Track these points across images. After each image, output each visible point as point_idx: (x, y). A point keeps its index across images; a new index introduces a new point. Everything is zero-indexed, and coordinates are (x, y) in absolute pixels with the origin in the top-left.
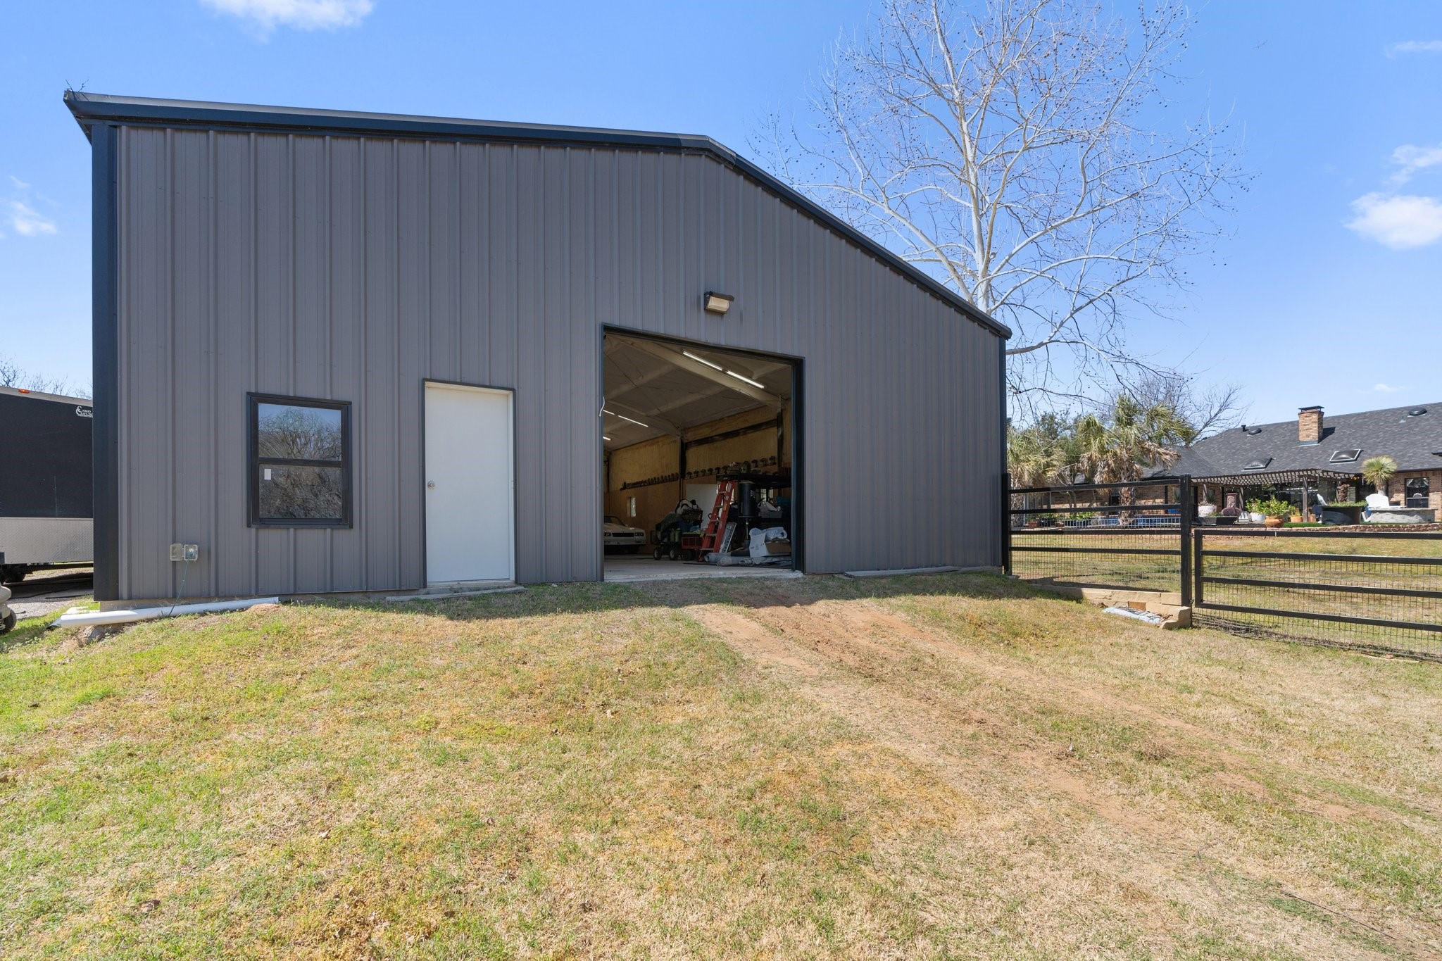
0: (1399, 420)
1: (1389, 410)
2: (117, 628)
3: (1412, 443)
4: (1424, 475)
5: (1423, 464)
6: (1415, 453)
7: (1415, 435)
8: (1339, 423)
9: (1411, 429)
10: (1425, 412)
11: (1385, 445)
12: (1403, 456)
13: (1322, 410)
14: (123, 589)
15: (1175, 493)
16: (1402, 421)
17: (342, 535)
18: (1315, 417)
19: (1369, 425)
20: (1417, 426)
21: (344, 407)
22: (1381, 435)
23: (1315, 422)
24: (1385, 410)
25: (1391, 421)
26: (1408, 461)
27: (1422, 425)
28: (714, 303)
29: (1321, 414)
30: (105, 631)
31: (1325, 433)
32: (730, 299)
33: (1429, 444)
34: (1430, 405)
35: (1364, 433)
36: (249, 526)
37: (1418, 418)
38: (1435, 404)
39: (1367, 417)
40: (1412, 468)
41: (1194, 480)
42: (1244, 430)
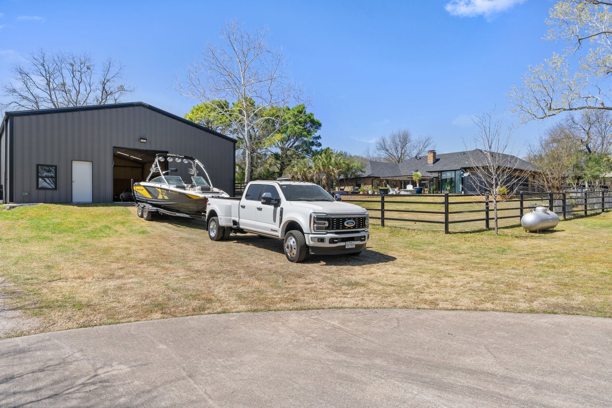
2: (14, 207)
8: (441, 157)
14: (14, 200)
16: (458, 157)
17: (55, 191)
18: (432, 154)
19: (449, 158)
21: (56, 167)
23: (433, 156)
25: (455, 157)
28: (142, 140)
29: (435, 153)
30: (11, 208)
31: (436, 160)
32: (146, 139)
36: (37, 189)
37: (463, 156)
41: (381, 178)
42: (416, 158)
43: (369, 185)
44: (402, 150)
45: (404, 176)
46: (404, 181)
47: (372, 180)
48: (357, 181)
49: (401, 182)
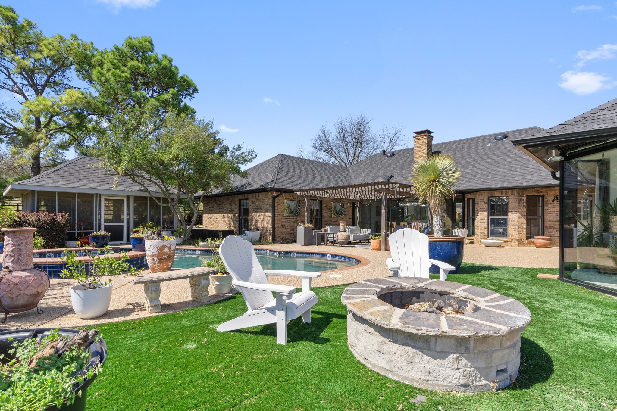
0: (487, 144)
1: (481, 137)
3: (495, 162)
4: (504, 194)
5: (503, 182)
6: (497, 172)
7: (498, 155)
8: (445, 148)
9: (495, 150)
10: (506, 137)
11: (474, 164)
12: (487, 174)
13: (432, 135)
15: (289, 207)
16: (489, 145)
18: (425, 140)
19: (465, 149)
20: (500, 148)
22: (473, 156)
23: (425, 145)
24: (478, 137)
25: (481, 145)
26: (490, 179)
27: (504, 147)
29: (430, 138)
31: (433, 153)
33: (509, 163)
34: (510, 132)
35: (461, 155)
37: (501, 142)
38: (513, 131)
39: (465, 143)
40: (493, 186)
41: (298, 194)
42: (384, 154)
43: (266, 211)
44: (355, 151)
45: (361, 185)
46: (361, 202)
47: (274, 198)
48: (242, 201)
49: (354, 204)
